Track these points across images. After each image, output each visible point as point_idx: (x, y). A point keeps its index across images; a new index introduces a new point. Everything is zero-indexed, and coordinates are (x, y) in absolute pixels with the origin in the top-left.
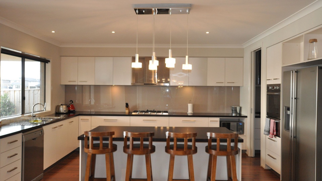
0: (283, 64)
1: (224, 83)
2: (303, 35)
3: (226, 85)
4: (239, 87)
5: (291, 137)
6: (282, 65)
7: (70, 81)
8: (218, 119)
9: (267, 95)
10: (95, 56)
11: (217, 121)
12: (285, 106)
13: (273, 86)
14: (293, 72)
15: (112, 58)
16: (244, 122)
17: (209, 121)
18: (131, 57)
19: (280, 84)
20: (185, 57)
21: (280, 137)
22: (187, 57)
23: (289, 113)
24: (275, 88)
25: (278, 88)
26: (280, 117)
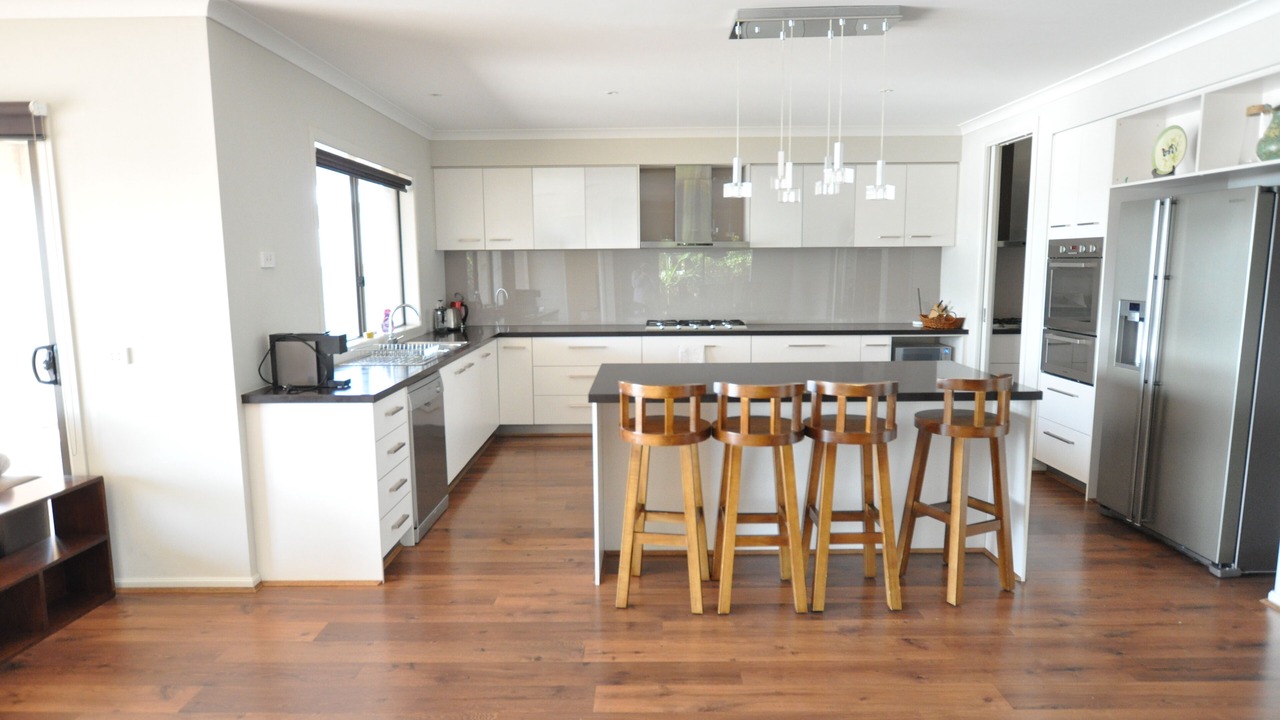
0: (1115, 180)
1: (902, 239)
2: (1200, 97)
3: (908, 244)
4: (939, 249)
5: (1146, 382)
6: (1113, 183)
7: (461, 241)
8: (887, 340)
9: (1049, 269)
10: (532, 167)
11: (885, 345)
12: (1122, 300)
13: (1074, 244)
14: (1162, 204)
15: (582, 169)
16: (954, 346)
17: (863, 345)
18: (635, 165)
19: (1100, 240)
20: (875, 163)
21: (1092, 385)
22: (880, 163)
23: (1136, 316)
24: (1082, 249)
25: (1092, 249)
26: (1095, 330)
